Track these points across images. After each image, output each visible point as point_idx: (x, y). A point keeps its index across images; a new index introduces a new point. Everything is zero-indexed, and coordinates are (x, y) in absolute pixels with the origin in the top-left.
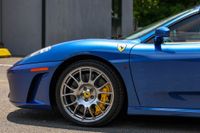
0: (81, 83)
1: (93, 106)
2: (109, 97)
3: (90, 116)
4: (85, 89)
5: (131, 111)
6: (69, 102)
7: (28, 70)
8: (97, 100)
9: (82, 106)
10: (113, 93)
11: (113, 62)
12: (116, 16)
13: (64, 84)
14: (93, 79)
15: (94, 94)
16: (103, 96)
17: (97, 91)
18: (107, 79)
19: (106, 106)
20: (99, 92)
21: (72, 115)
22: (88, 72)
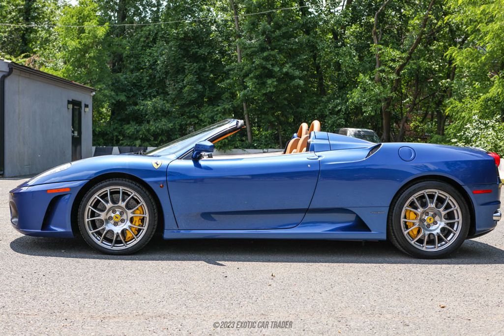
0: (109, 205)
1: (124, 232)
2: (143, 220)
3: (120, 242)
4: (114, 212)
5: (168, 235)
6: (95, 227)
7: (45, 192)
8: (129, 224)
9: (111, 232)
10: (147, 216)
11: (147, 180)
12: (76, 134)
13: (88, 207)
14: (123, 200)
15: (124, 217)
16: (135, 219)
17: (130, 214)
18: (140, 199)
19: (139, 230)
20: (130, 215)
21: (99, 243)
22: (118, 192)
